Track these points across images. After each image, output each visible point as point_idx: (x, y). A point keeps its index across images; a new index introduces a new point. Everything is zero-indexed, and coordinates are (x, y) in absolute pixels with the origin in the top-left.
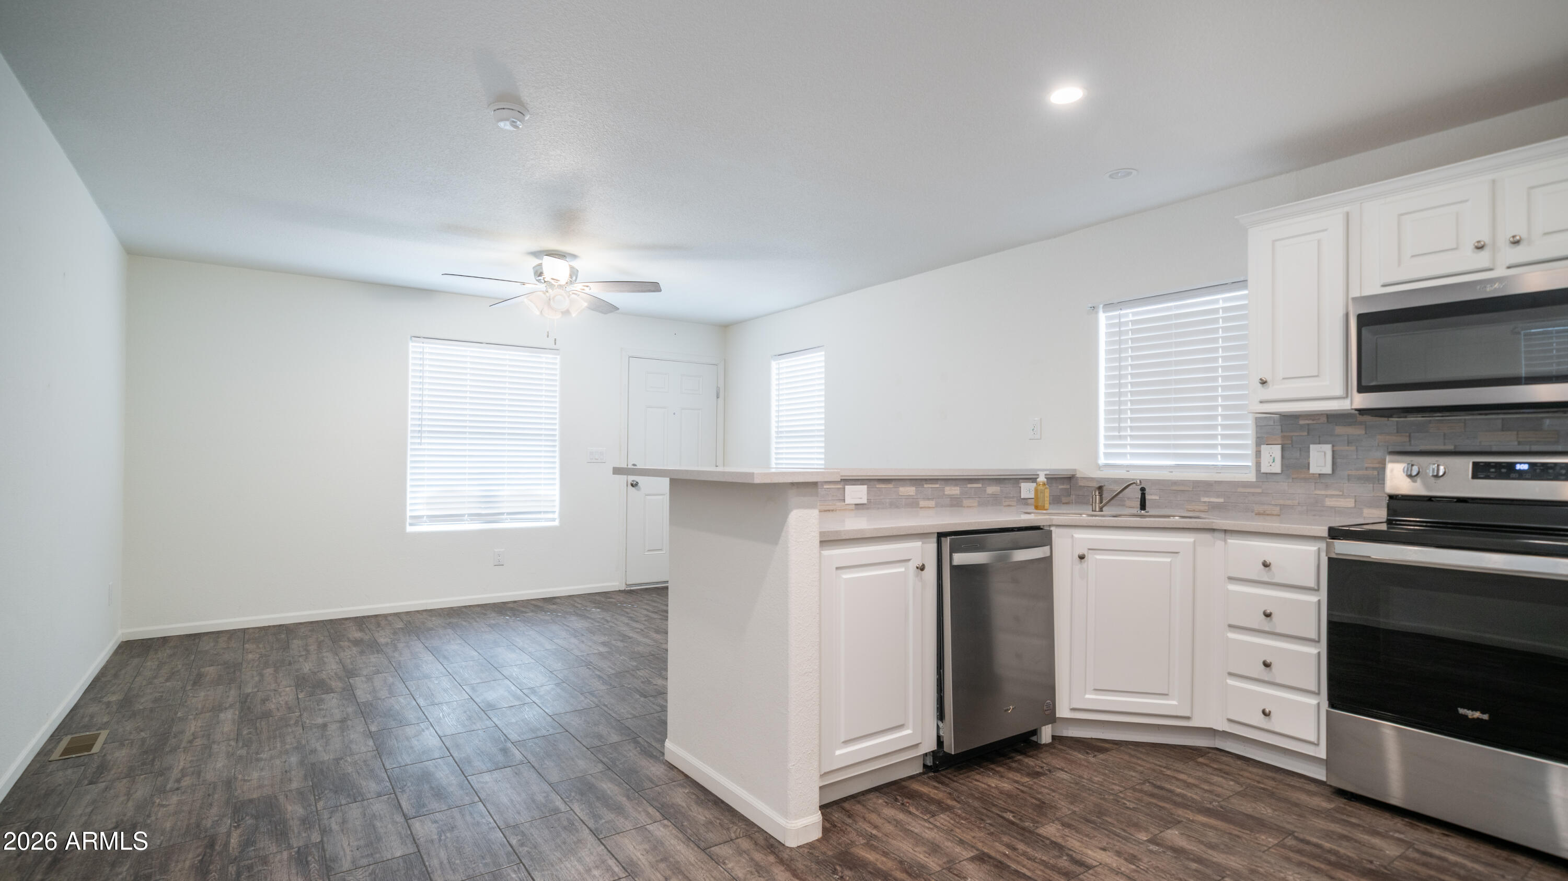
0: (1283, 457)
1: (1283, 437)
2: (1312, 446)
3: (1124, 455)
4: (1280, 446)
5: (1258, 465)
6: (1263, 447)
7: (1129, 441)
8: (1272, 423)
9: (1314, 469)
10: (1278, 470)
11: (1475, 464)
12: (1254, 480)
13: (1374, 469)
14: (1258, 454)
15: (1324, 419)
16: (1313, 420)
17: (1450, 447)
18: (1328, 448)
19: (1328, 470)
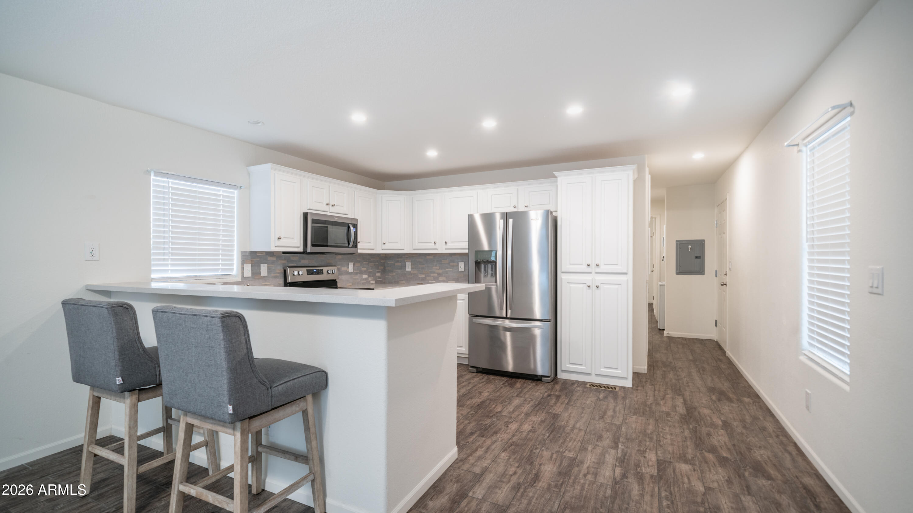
0: (252, 270)
1: (251, 261)
2: (261, 265)
3: (167, 270)
4: (251, 265)
5: (243, 273)
6: (245, 265)
7: (170, 262)
8: (247, 254)
9: (262, 275)
10: (251, 276)
11: (307, 270)
12: (241, 281)
13: (278, 273)
14: (243, 269)
15: (264, 254)
16: (261, 254)
17: (295, 265)
18: (266, 265)
19: (266, 275)
